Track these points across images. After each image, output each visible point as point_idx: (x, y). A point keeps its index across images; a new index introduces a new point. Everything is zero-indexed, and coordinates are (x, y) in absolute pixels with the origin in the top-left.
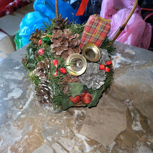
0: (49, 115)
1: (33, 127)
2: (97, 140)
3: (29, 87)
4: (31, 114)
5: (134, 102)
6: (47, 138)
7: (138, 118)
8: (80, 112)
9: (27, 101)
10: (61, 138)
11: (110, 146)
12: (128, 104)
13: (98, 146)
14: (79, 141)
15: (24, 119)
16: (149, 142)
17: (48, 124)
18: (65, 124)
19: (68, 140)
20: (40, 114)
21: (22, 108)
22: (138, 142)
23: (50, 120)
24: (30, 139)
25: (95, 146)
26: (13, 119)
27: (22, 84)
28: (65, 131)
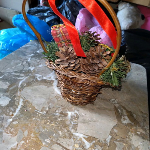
0: (43, 119)
1: (28, 132)
2: (94, 136)
3: (16, 95)
4: (24, 119)
5: (118, 100)
6: (46, 140)
7: (125, 113)
8: (73, 113)
9: (17, 107)
10: (59, 139)
11: (107, 140)
12: (114, 103)
13: (97, 141)
14: (78, 139)
15: (17, 125)
16: (138, 132)
17: (44, 128)
18: (61, 125)
19: (67, 140)
20: (33, 119)
21: (13, 115)
22: (130, 133)
23: (45, 123)
24: (27, 143)
25: (94, 142)
26: (4, 126)
27: (9, 92)
28: (62, 132)
